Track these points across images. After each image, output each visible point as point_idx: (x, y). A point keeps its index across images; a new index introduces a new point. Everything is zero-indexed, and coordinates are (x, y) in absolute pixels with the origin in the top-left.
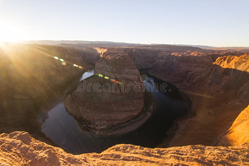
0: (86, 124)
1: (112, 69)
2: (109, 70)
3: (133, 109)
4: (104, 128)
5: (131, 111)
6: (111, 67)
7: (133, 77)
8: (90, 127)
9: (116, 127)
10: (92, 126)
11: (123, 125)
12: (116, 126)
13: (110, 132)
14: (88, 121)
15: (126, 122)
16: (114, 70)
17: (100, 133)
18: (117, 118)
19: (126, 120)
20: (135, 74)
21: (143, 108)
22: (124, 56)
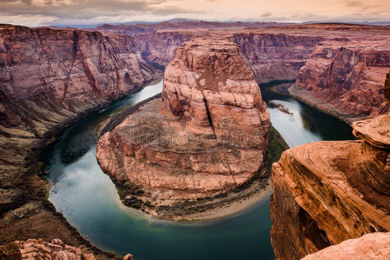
0: (133, 194)
1: (198, 81)
2: (192, 81)
3: (236, 170)
4: (169, 205)
5: (232, 173)
6: (197, 76)
7: (243, 98)
8: (141, 201)
9: (193, 206)
10: (144, 199)
11: (210, 202)
12: (194, 203)
13: (180, 215)
14: (137, 188)
15: (217, 197)
16: (203, 82)
17: (159, 214)
18: (197, 187)
19: (217, 193)
20: (249, 92)
21: (260, 170)
22: (225, 51)
